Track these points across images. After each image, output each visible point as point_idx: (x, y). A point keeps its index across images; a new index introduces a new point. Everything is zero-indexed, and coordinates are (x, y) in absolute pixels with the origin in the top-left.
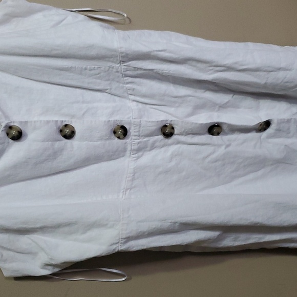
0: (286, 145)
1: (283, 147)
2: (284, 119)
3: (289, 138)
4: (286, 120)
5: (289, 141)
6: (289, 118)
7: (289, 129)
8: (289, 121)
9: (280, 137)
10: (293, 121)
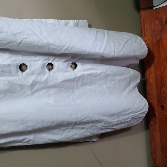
0: (8, 81)
1: (7, 82)
2: (6, 64)
3: (11, 76)
4: (6, 65)
5: (11, 79)
6: (10, 63)
7: (10, 70)
8: (9, 65)
9: (5, 76)
10: (12, 65)
